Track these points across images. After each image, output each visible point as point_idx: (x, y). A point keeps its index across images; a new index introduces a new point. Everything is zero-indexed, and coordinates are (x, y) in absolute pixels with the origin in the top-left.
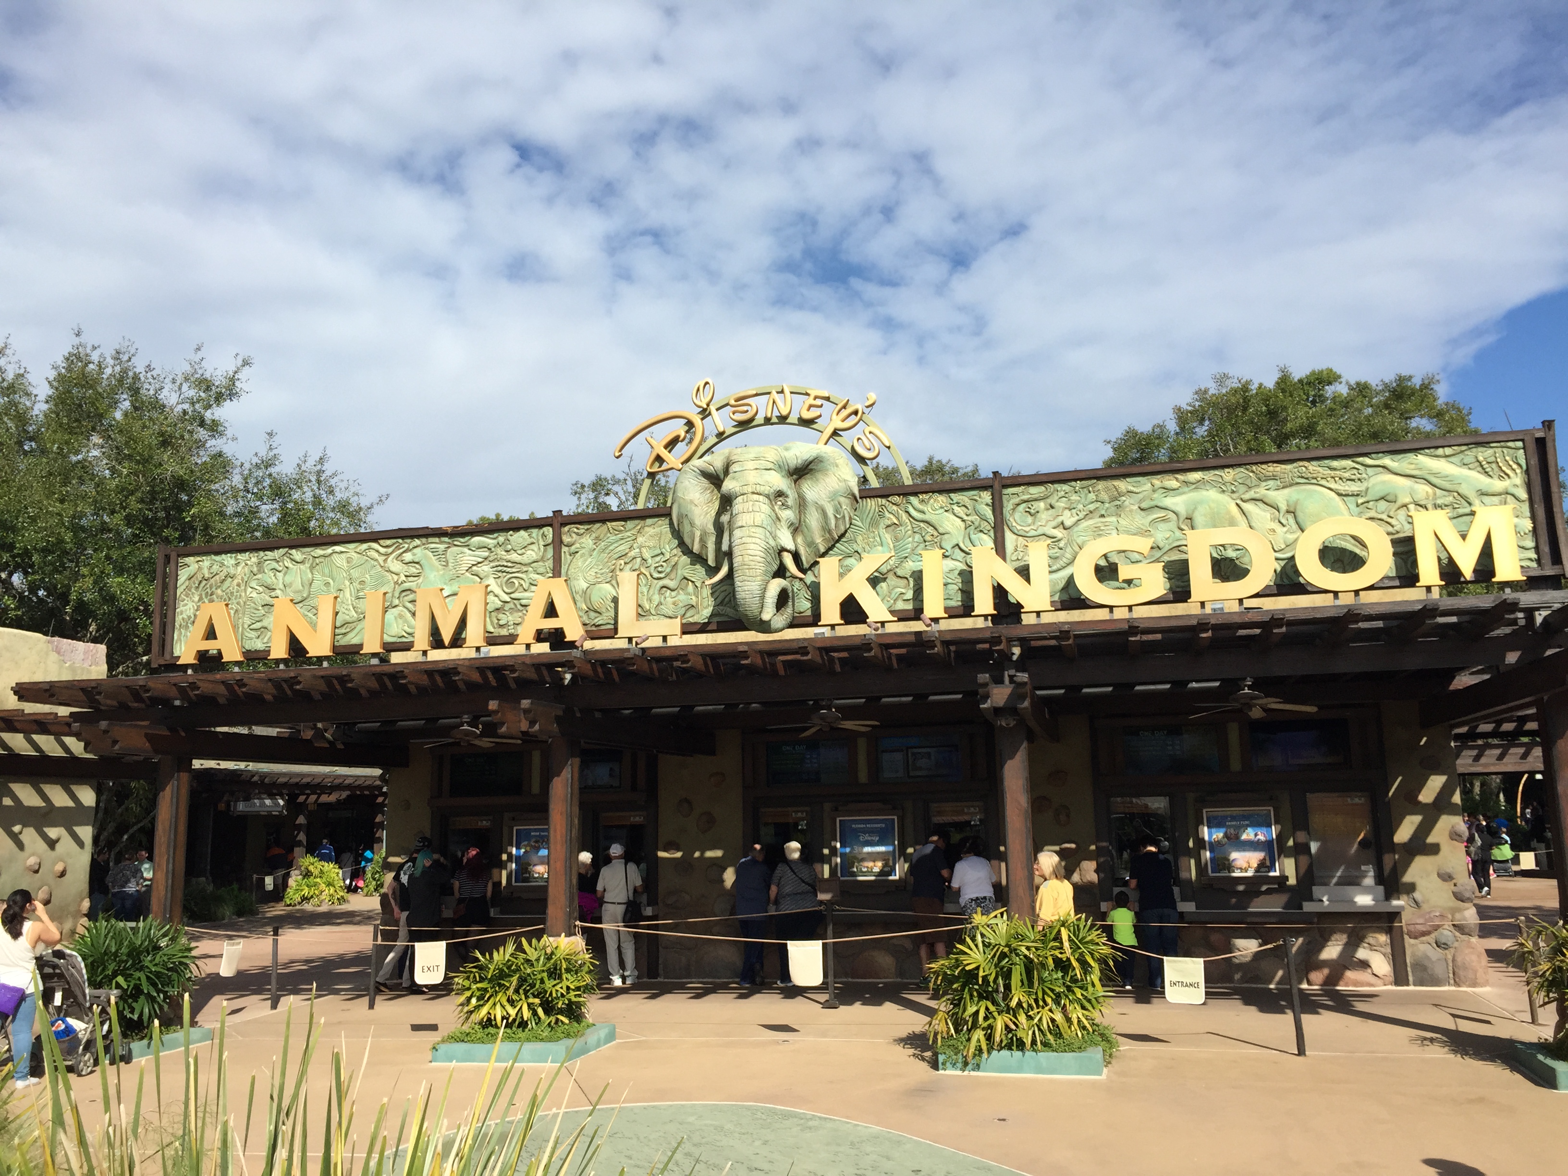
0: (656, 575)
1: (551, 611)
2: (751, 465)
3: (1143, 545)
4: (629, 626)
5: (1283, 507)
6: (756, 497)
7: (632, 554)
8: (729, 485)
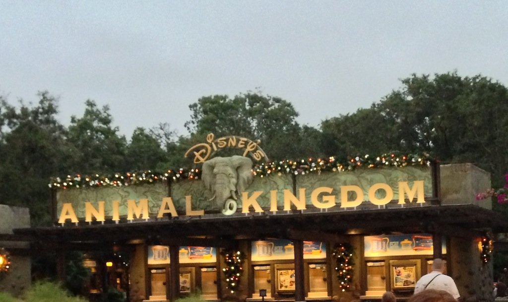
0: (198, 196)
1: (167, 208)
2: (221, 164)
3: (330, 190)
4: (190, 213)
5: (369, 180)
6: (223, 174)
7: (191, 189)
8: (215, 170)
